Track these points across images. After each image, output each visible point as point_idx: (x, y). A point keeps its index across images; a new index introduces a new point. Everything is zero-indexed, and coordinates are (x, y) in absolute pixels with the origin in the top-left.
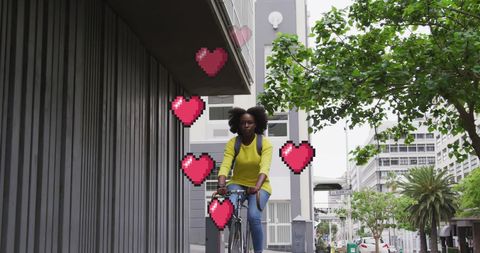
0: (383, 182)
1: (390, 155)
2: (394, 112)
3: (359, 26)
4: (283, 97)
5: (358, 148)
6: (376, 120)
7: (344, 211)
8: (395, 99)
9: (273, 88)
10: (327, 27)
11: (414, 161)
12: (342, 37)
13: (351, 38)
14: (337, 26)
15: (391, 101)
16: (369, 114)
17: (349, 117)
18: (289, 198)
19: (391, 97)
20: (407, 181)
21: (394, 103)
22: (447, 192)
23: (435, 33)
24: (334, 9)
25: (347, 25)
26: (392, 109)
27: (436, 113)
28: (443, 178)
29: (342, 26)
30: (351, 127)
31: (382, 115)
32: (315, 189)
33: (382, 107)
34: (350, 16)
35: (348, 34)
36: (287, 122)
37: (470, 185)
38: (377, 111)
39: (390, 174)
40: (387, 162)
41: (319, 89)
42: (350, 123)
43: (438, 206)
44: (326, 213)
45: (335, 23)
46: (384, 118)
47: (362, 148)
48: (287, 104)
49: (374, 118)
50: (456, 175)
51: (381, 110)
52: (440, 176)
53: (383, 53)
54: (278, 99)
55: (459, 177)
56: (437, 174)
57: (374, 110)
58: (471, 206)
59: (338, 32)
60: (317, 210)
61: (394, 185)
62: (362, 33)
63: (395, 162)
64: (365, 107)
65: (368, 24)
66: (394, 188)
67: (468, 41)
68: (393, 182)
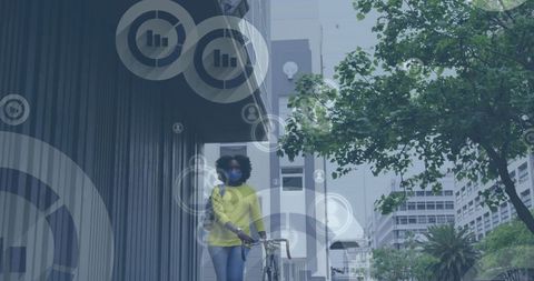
0: (401, 241)
1: (407, 213)
2: (420, 158)
3: (384, 66)
4: (305, 140)
5: (383, 197)
6: (402, 167)
7: (362, 270)
8: (421, 145)
9: (294, 131)
10: (350, 67)
11: (432, 220)
12: (368, 77)
13: (377, 78)
14: (362, 66)
15: (417, 147)
16: (394, 160)
17: (373, 164)
18: (305, 256)
19: (417, 143)
20: (426, 239)
21: (420, 149)
22: (468, 250)
23: (463, 74)
24: (359, 49)
25: (373, 65)
26: (418, 155)
27: (466, 159)
28: (463, 237)
29: (367, 66)
30: (375, 174)
31: (407, 162)
32: (332, 247)
33: (408, 153)
34: (376, 55)
35: (374, 74)
36: (303, 175)
37: (493, 244)
38: (403, 157)
39: (408, 233)
40: (404, 220)
41: (345, 130)
42: (375, 169)
43: (459, 266)
44: (343, 273)
45: (359, 62)
46: (409, 165)
47: (386, 197)
48: (309, 148)
49: (400, 165)
50: (477, 233)
51: (407, 156)
52: (461, 234)
53: (409, 96)
54: (300, 142)
55: (481, 236)
56: (458, 232)
57: (399, 156)
58: (494, 266)
59: (363, 72)
60: (333, 269)
61: (413, 245)
62: (388, 74)
63: (413, 221)
64: (389, 153)
65: (394, 65)
66: (413, 247)
67: (503, 78)
68: (411, 241)
